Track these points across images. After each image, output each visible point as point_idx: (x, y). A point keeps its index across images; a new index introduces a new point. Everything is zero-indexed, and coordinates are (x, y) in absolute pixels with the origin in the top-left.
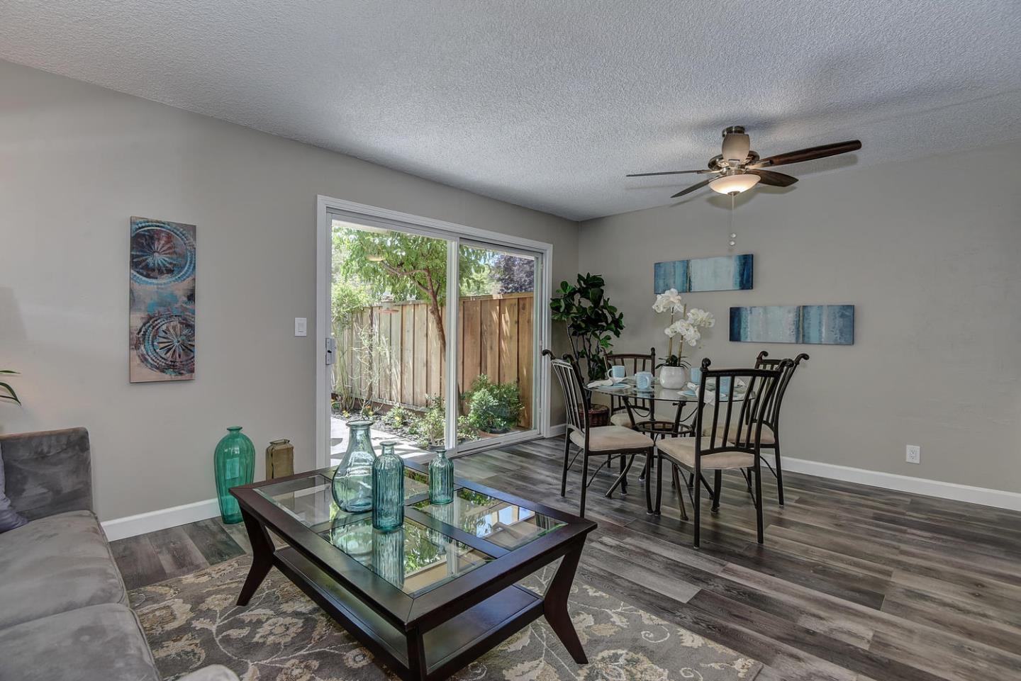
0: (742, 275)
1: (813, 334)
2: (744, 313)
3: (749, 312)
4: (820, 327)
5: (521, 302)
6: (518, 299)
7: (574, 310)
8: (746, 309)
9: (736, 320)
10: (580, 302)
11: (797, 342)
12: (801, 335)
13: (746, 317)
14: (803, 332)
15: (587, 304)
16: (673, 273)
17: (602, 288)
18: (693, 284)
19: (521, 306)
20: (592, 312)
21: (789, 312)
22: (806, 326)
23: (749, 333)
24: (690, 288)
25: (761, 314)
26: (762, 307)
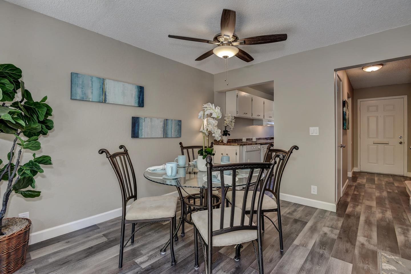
0: (139, 98)
1: (169, 134)
2: (141, 121)
3: (144, 120)
4: (172, 130)
8: (142, 118)
11: (164, 137)
13: (142, 123)
14: (166, 132)
16: (90, 85)
18: (107, 97)
21: (161, 122)
22: (167, 129)
23: (143, 133)
24: (105, 99)
25: (150, 122)
26: (149, 118)
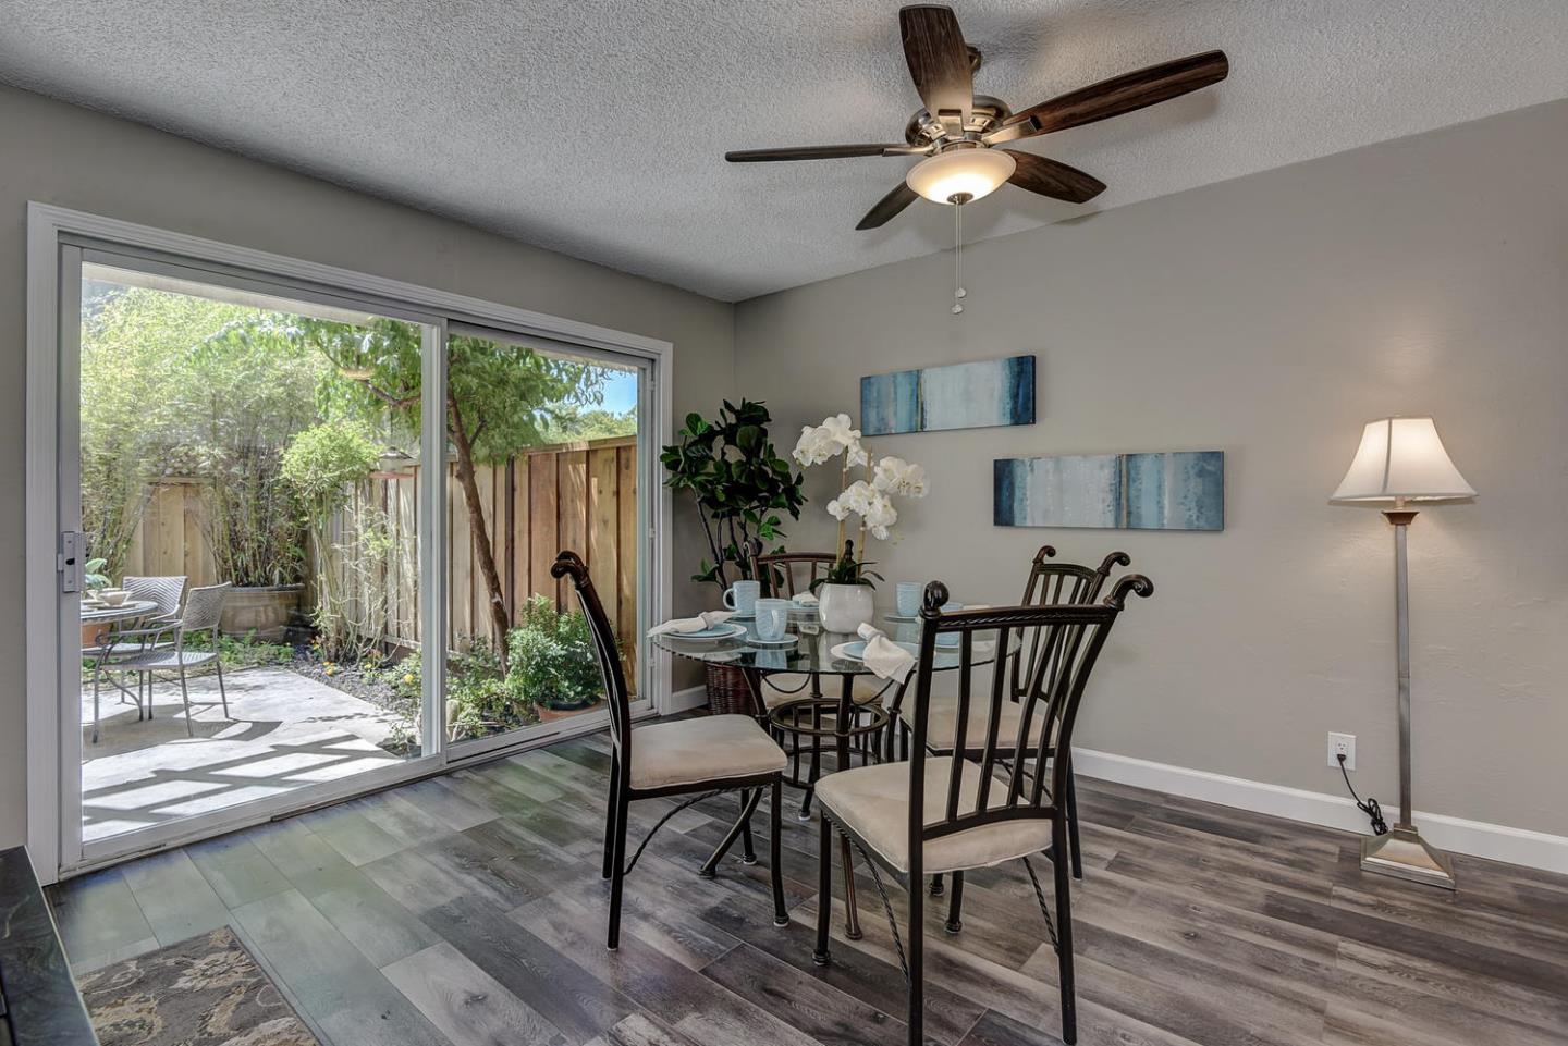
0: (1015, 397)
1: (1147, 512)
2: (1018, 471)
3: (1028, 468)
4: (1159, 495)
5: (623, 455)
6: (618, 449)
7: (711, 468)
8: (1023, 462)
9: (1006, 484)
10: (724, 454)
11: (1117, 528)
12: (1124, 513)
13: (1024, 479)
14: (1129, 506)
15: (734, 455)
16: (892, 396)
17: (764, 426)
18: (927, 417)
19: (623, 462)
20: (742, 472)
21: (1102, 467)
22: (1133, 493)
23: (1028, 509)
24: (922, 422)
25: (1051, 471)
26: (1051, 458)
